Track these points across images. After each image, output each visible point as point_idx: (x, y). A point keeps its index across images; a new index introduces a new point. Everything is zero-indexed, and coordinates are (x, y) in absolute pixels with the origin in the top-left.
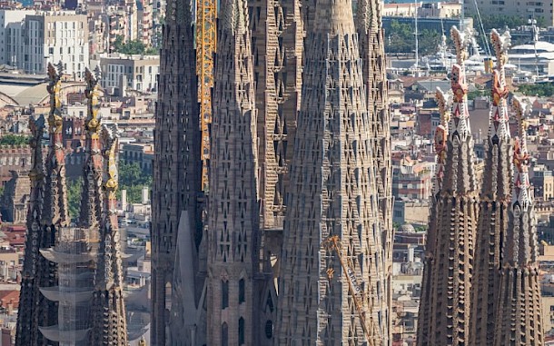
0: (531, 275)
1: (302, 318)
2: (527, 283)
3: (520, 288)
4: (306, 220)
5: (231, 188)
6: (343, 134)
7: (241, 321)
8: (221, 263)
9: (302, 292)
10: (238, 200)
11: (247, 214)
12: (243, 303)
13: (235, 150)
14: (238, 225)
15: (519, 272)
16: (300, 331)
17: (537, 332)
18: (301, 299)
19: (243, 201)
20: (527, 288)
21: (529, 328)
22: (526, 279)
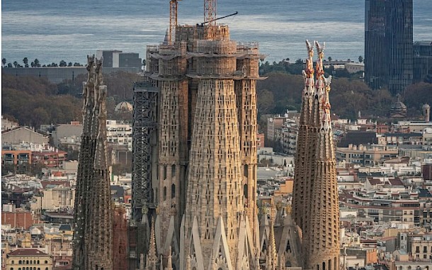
0: (329, 165)
1: (195, 185)
2: (327, 169)
3: (323, 171)
4: (198, 135)
5: (168, 119)
6: (217, 92)
7: (173, 186)
8: (163, 157)
9: (196, 171)
10: (171, 125)
11: (177, 133)
12: (175, 177)
13: (170, 100)
14: (172, 138)
15: (323, 164)
16: (194, 191)
17: (332, 194)
18: (195, 175)
19: (174, 125)
20: (327, 171)
21: (328, 192)
22: (327, 167)
